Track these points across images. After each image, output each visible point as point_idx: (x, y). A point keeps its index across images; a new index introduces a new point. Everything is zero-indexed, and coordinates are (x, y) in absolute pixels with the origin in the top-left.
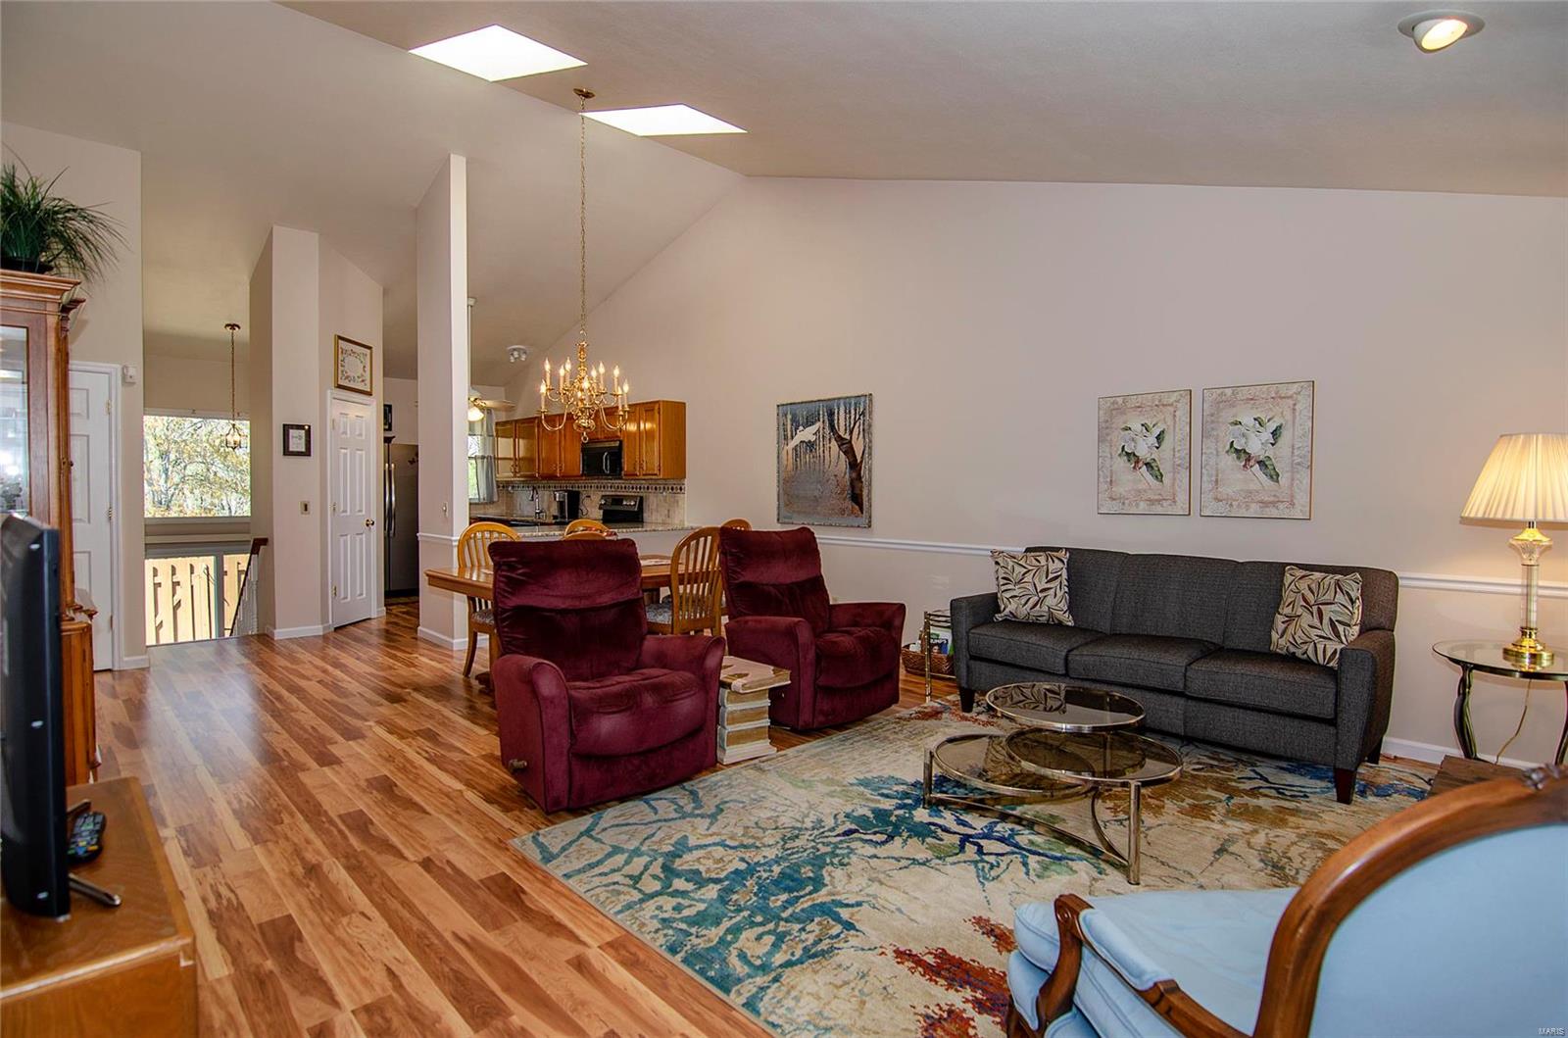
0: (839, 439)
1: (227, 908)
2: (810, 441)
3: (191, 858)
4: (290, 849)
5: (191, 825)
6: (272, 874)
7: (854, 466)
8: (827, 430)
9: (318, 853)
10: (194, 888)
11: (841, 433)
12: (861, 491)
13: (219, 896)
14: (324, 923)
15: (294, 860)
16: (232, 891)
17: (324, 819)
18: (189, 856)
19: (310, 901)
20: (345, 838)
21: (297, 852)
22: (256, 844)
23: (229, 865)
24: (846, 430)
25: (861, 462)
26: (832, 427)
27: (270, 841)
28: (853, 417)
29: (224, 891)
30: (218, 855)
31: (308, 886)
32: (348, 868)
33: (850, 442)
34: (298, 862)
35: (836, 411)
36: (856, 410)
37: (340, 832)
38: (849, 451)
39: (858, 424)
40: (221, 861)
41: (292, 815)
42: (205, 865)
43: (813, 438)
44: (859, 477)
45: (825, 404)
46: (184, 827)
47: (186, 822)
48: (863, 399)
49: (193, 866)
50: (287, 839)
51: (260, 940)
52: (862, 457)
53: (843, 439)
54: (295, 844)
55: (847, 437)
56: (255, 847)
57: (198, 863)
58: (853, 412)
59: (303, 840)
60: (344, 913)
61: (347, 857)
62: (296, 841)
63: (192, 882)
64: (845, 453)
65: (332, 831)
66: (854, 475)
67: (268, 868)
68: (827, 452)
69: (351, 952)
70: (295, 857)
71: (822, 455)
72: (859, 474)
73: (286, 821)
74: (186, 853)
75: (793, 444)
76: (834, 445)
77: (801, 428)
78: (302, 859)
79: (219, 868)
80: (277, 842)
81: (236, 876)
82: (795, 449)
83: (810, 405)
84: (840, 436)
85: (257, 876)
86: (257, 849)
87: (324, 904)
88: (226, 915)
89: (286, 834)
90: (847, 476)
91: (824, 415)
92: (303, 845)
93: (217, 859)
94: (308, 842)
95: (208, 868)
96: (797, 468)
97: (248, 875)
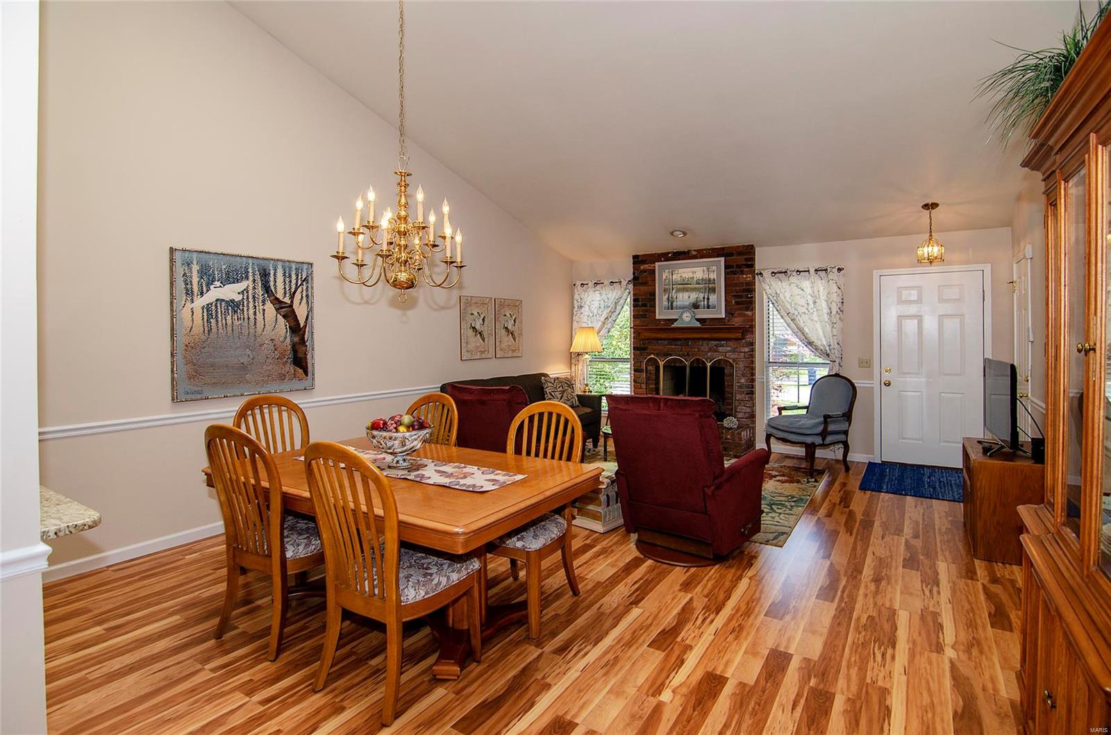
0: (277, 302)
1: (929, 584)
2: (233, 301)
3: (939, 621)
4: (879, 596)
5: (932, 651)
6: (898, 589)
7: (297, 329)
8: (260, 291)
9: (866, 586)
10: (942, 602)
11: (280, 295)
12: (306, 354)
13: (931, 591)
14: (892, 559)
15: (882, 589)
16: (923, 590)
17: (843, 605)
18: (940, 624)
19: (890, 569)
20: (845, 587)
21: (877, 592)
22: (895, 610)
23: (918, 604)
24: (285, 293)
25: (305, 326)
26: (267, 289)
27: (886, 608)
28: (294, 282)
29: (927, 593)
30: (922, 614)
31: (886, 574)
32: (861, 573)
33: (291, 306)
34: (881, 587)
35: (272, 272)
36: (297, 275)
37: (843, 592)
38: (290, 315)
39: (300, 290)
40: (922, 610)
41: (858, 619)
42: (932, 612)
43: (238, 298)
44: (303, 342)
45: (255, 261)
46: (938, 653)
47: (934, 655)
48: (305, 267)
49: (939, 615)
50: (875, 604)
51: (921, 566)
52: (306, 322)
53: (281, 302)
54: (874, 598)
55: (287, 300)
56: (897, 608)
57: (936, 615)
58: (294, 277)
59: (868, 598)
60: (881, 559)
61: (856, 577)
62: (872, 600)
63: (943, 606)
64: (284, 317)
65: (847, 595)
66: (296, 339)
67: (898, 592)
68: (259, 316)
69: (890, 548)
70: (880, 590)
71: (252, 317)
72: (303, 338)
73: (865, 616)
74: (941, 626)
75: (200, 302)
76: (270, 308)
77: (218, 284)
78: (877, 587)
79: (924, 606)
80: (883, 605)
81: (918, 596)
82: (208, 307)
83: (232, 259)
84: (277, 299)
85: (906, 591)
86: (897, 606)
87: (885, 565)
88: (931, 581)
89: (874, 607)
90: (288, 339)
91: (254, 275)
92: (870, 596)
93: (924, 613)
94: (866, 595)
95: (931, 609)
96: (210, 330)
97: (911, 594)
